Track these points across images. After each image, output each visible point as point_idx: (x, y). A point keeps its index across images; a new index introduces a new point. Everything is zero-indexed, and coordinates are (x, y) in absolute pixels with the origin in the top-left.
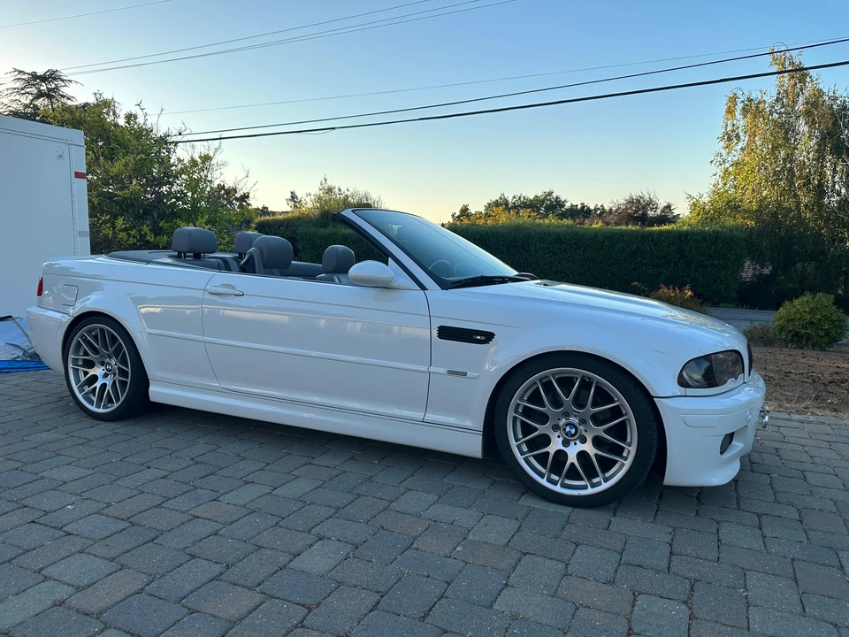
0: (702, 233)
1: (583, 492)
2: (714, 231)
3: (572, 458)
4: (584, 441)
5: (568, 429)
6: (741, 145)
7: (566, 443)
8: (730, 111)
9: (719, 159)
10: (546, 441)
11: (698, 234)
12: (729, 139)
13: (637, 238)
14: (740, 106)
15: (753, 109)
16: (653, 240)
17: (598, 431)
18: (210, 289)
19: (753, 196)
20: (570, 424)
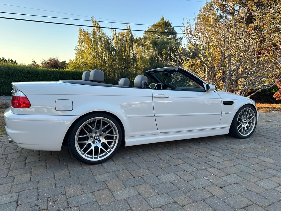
1: (248, 135)
3: (246, 128)
4: (247, 123)
5: (245, 122)
7: (244, 125)
9: (77, 49)
12: (80, 43)
17: (249, 121)
18: (156, 96)
19: (91, 62)
20: (245, 120)
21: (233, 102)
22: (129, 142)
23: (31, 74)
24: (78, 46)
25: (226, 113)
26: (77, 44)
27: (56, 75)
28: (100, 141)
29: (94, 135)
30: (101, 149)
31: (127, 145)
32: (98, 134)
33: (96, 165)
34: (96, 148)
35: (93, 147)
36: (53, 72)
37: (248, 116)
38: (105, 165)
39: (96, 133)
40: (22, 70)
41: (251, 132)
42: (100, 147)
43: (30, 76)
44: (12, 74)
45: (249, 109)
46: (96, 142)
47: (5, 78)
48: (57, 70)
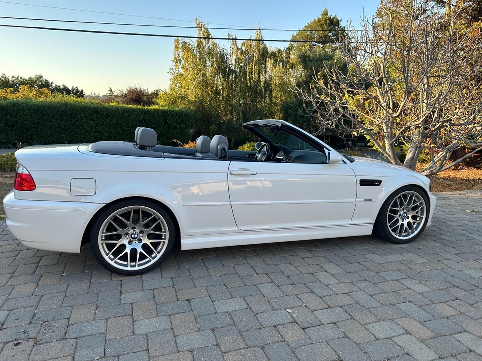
0: (174, 111)
1: (409, 237)
2: (180, 110)
3: (405, 225)
4: (408, 218)
5: (404, 215)
7: (403, 220)
8: (176, 47)
9: (172, 71)
11: (173, 111)
12: (177, 62)
13: (142, 112)
14: (181, 45)
15: (185, 47)
16: (150, 114)
17: (414, 213)
18: (233, 172)
19: (193, 93)
20: (405, 213)
21: (380, 182)
22: (187, 243)
23: (99, 114)
24: (174, 67)
25: (365, 200)
26: (172, 64)
27: (137, 116)
28: (140, 241)
29: (131, 231)
30: (140, 252)
31: (183, 248)
32: (137, 231)
33: (133, 277)
34: (134, 251)
35: (128, 250)
36: (134, 110)
37: (412, 205)
38: (146, 277)
39: (134, 228)
40: (86, 108)
41: (416, 232)
42: (140, 250)
43: (97, 118)
44: (71, 115)
45: (413, 194)
46: (133, 242)
47: (61, 121)
48: (140, 107)
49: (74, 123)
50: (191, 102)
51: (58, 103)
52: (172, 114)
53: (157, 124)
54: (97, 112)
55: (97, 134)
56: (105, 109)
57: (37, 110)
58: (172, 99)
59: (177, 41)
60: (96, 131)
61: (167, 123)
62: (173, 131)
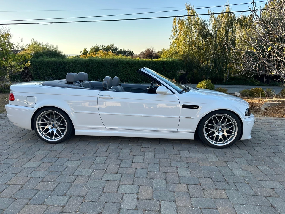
0: (169, 61)
1: (224, 145)
2: (173, 61)
3: (221, 137)
4: (223, 132)
5: (219, 129)
6: (177, 33)
7: (218, 133)
8: (175, 23)
9: (172, 38)
10: (213, 133)
11: (168, 61)
12: (175, 31)
13: (151, 63)
14: (177, 21)
15: (181, 22)
16: (155, 63)
17: (228, 129)
18: (101, 97)
19: (182, 49)
20: (220, 128)
21: (198, 106)
22: (77, 132)
23: (129, 64)
24: (173, 35)
25: (187, 117)
26: (172, 33)
27: (148, 65)
28: (56, 128)
29: (52, 123)
32: (55, 123)
33: (51, 144)
34: (52, 132)
35: (50, 131)
36: (147, 61)
37: (226, 124)
39: (53, 121)
40: (123, 61)
42: (55, 132)
43: (128, 67)
44: (115, 65)
47: (111, 68)
48: (150, 60)
49: (117, 70)
50: (181, 55)
51: (110, 59)
52: (168, 63)
53: (159, 69)
54: (128, 63)
55: (128, 75)
56: (132, 62)
57: (100, 63)
58: (170, 54)
59: (175, 19)
60: (127, 74)
61: (165, 68)
62: (168, 73)
